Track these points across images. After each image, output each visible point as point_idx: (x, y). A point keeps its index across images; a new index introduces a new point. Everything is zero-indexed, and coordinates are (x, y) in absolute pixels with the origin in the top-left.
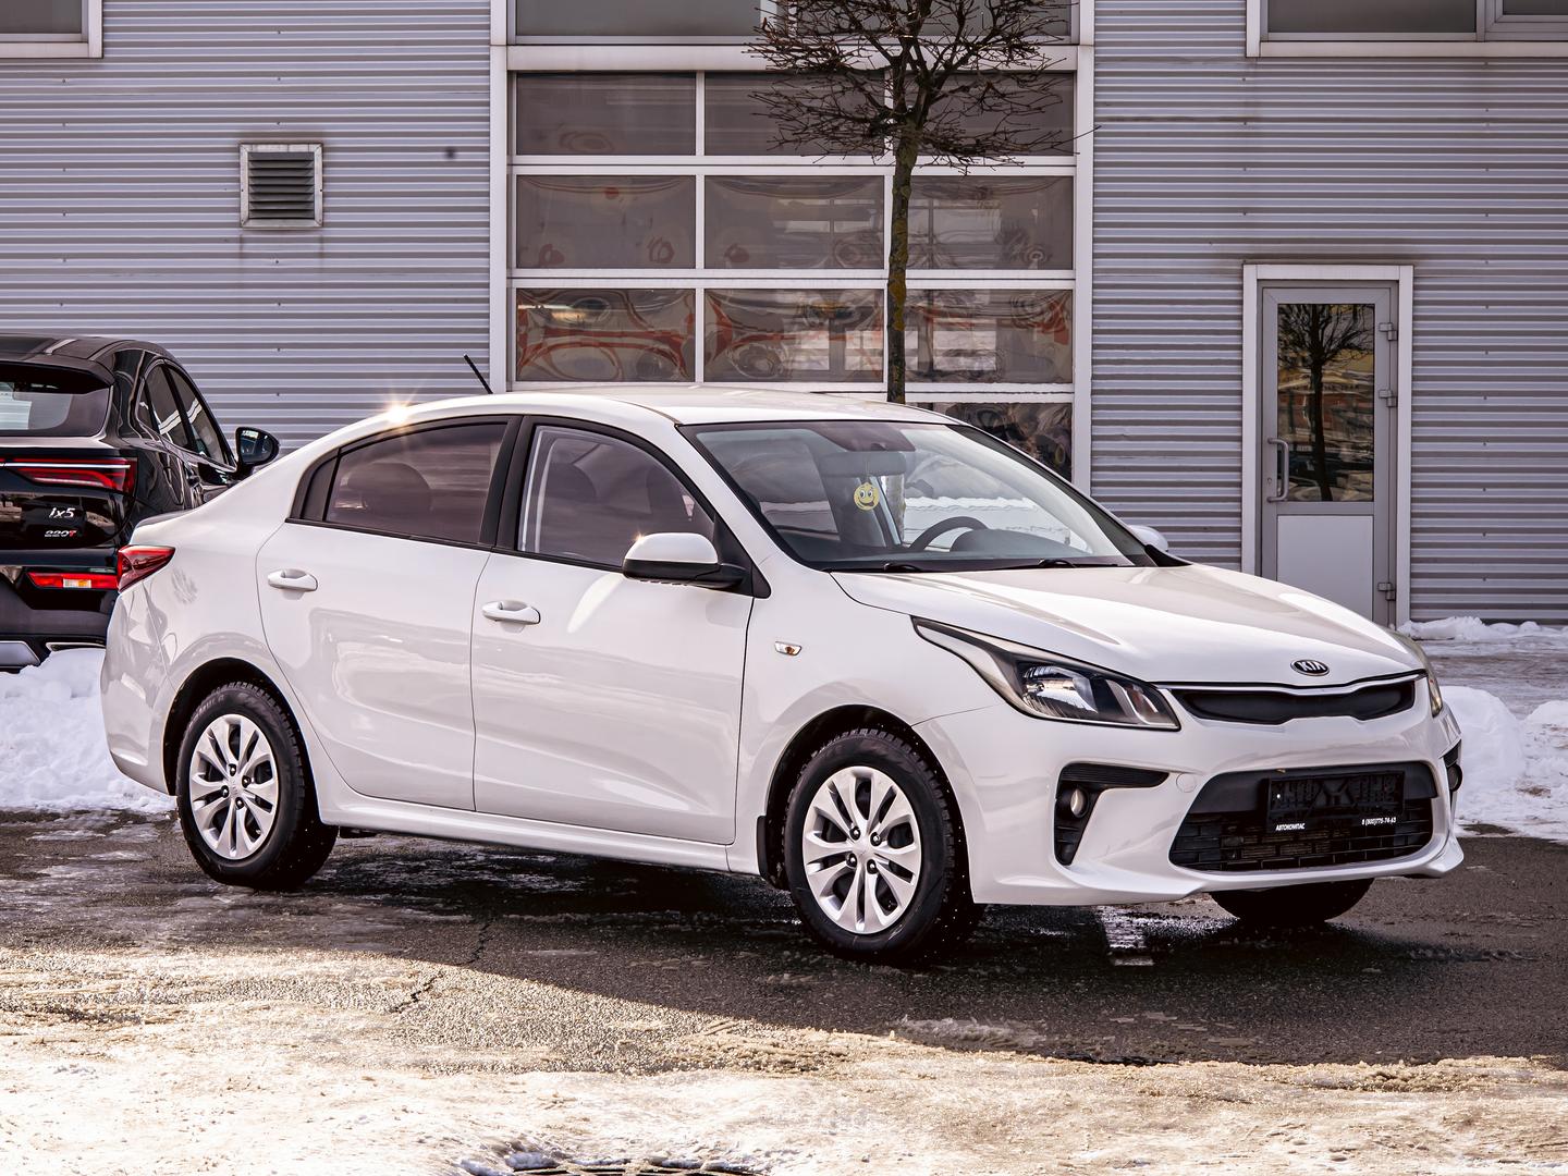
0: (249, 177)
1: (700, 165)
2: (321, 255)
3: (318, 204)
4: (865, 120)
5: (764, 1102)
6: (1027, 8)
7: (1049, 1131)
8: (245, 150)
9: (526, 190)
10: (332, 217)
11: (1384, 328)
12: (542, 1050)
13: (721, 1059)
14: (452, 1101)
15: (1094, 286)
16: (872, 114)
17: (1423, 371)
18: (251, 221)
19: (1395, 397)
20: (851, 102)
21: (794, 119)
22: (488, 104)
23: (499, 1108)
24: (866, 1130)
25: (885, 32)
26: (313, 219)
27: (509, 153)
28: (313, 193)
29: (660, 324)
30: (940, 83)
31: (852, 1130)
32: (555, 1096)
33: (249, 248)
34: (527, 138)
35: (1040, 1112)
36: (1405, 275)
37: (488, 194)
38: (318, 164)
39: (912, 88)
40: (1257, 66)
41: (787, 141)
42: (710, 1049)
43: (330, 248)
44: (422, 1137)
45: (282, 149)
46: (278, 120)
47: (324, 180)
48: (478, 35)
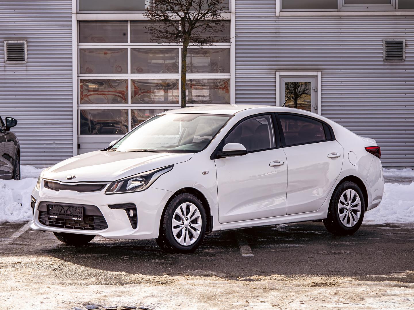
0: (7, 49)
1: (129, 46)
2: (27, 70)
3: (26, 57)
4: (175, 34)
5: (153, 292)
6: (218, 4)
7: (227, 298)
8: (6, 42)
9: (82, 52)
10: (29, 60)
11: (314, 88)
12: (93, 280)
13: (141, 281)
14: (71, 292)
15: (236, 78)
16: (176, 32)
17: (324, 100)
18: (7, 61)
19: (317, 107)
20: (171, 29)
21: (156, 34)
22: (72, 29)
23: (83, 294)
24: (179, 298)
25: (180, 10)
26: (24, 61)
27: (77, 42)
28: (24, 54)
29: (119, 89)
30: (195, 24)
31: (176, 298)
32: (98, 291)
33: (7, 69)
34: (82, 39)
35: (225, 293)
36: (319, 74)
37: (72, 54)
38: (25, 46)
39: (187, 25)
40: (279, 18)
41: (154, 40)
42: (138, 279)
43: (29, 68)
44: (63, 301)
45: (16, 42)
46: (15, 34)
47: (27, 50)
48: (69, 11)
